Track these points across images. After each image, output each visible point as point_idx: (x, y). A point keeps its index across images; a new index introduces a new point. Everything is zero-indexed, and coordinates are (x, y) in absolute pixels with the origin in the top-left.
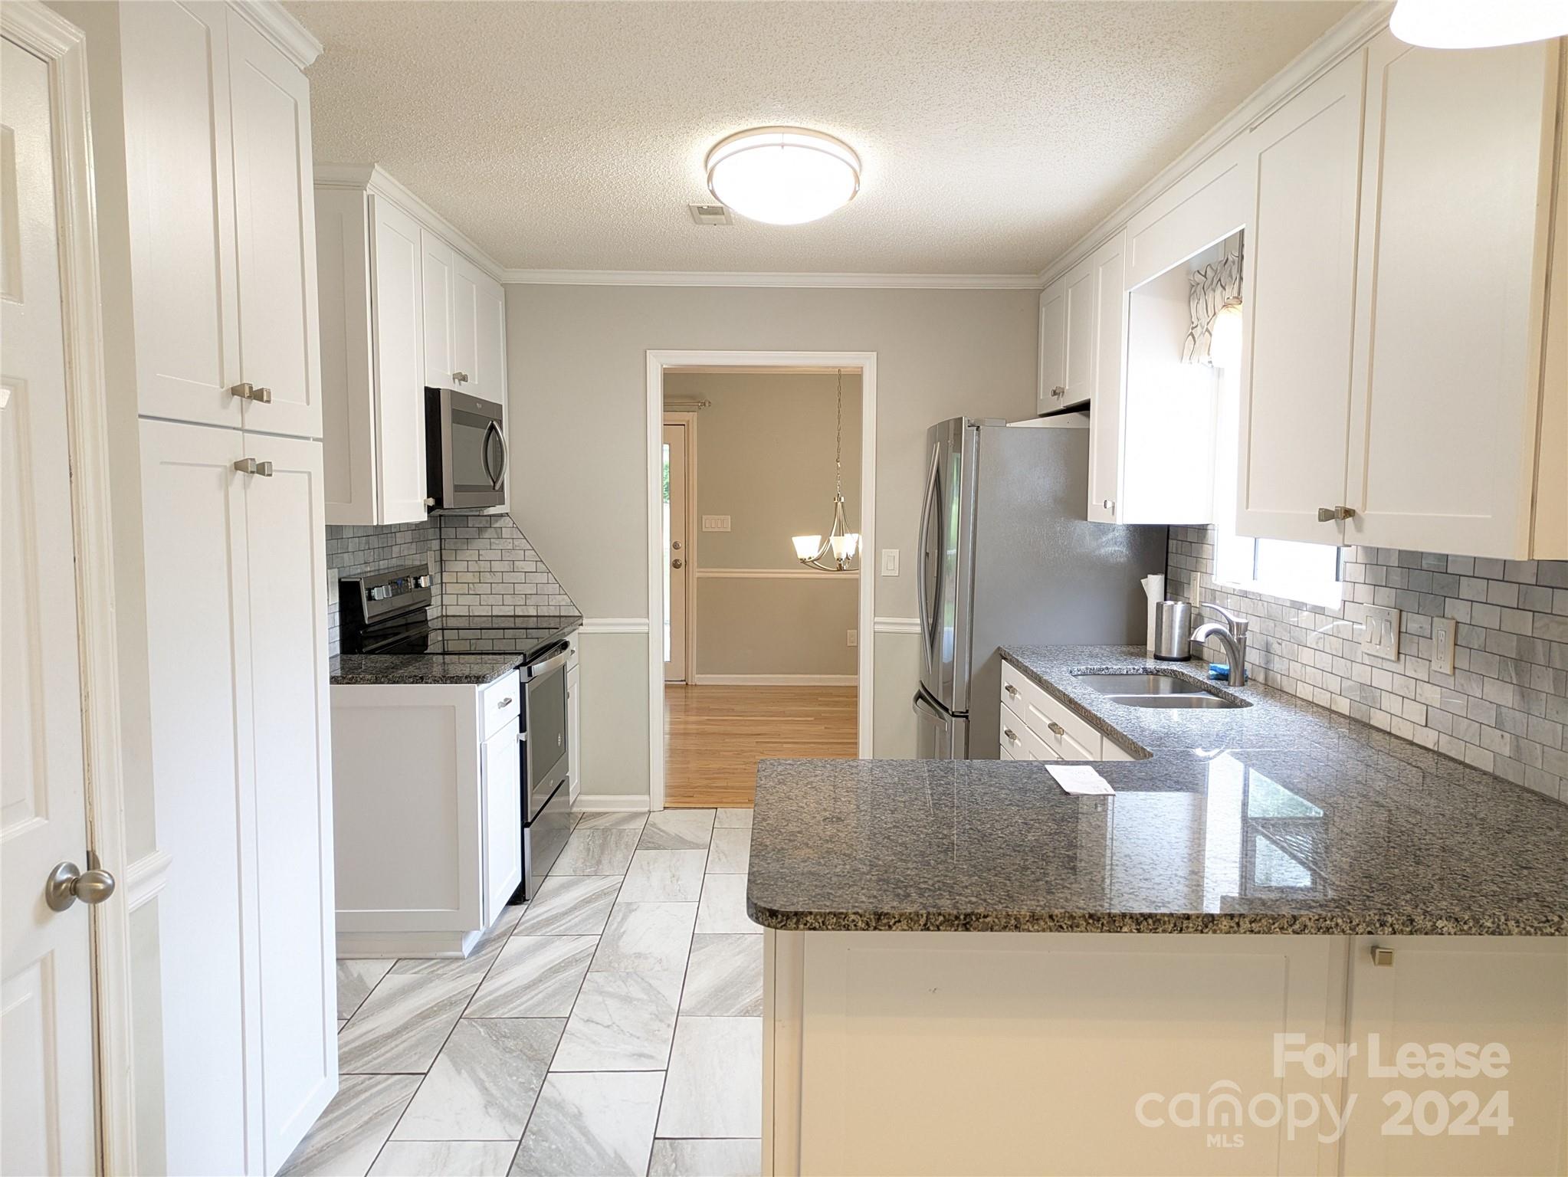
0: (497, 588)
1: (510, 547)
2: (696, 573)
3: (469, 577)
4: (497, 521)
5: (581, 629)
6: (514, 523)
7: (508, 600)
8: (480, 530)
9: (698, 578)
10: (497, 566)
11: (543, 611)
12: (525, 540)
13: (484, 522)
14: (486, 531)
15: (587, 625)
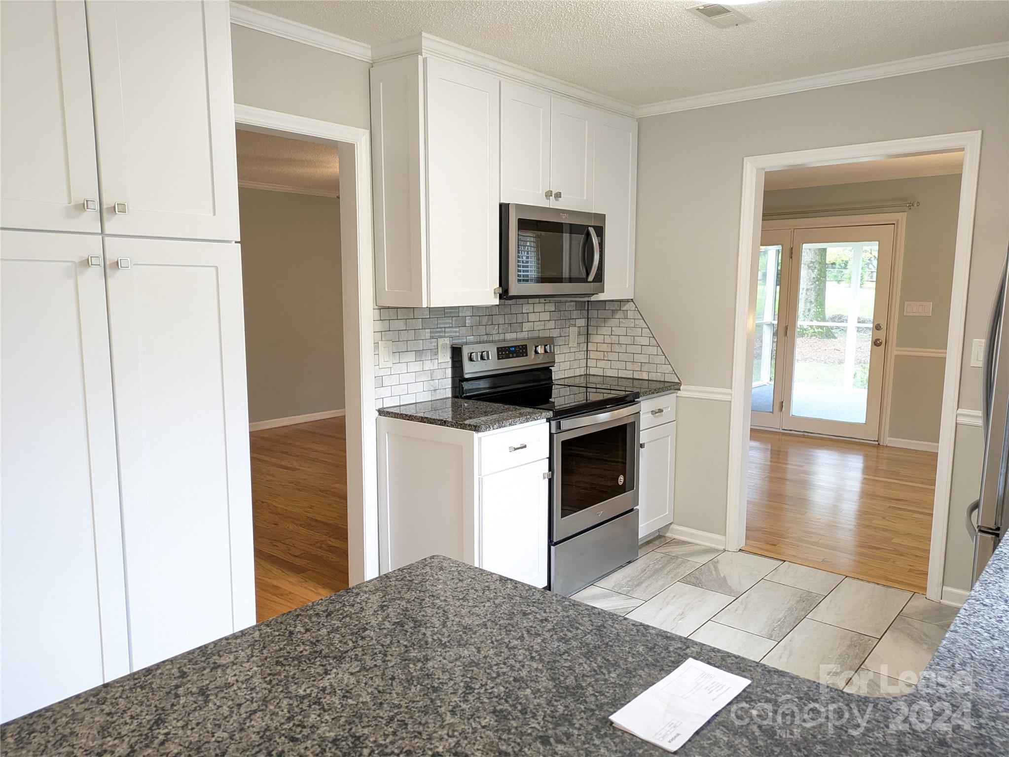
0: (623, 357)
1: (632, 325)
2: (894, 350)
3: (604, 347)
4: (624, 305)
5: (679, 393)
6: (636, 307)
7: (630, 366)
8: (614, 312)
9: (896, 356)
10: (623, 340)
11: (653, 376)
12: (642, 320)
13: (616, 306)
14: (617, 313)
15: (684, 390)
